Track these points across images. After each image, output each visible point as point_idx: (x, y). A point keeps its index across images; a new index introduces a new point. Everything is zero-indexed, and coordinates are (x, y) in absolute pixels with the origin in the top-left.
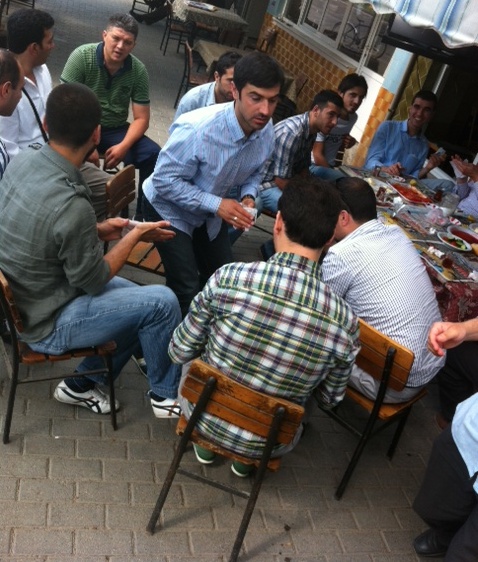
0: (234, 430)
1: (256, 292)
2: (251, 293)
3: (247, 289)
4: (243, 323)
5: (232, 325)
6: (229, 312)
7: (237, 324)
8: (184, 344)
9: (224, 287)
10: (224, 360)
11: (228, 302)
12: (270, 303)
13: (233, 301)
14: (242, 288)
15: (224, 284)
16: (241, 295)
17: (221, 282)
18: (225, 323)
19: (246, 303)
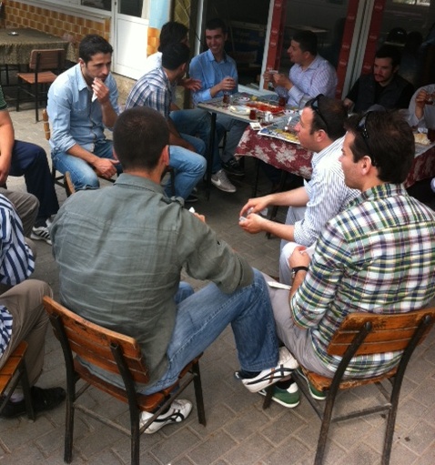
0: (377, 358)
1: (384, 230)
2: (381, 233)
3: (375, 232)
4: (389, 262)
5: (378, 269)
6: (371, 259)
7: (383, 266)
8: (319, 307)
9: (353, 241)
10: (374, 303)
11: (367, 251)
12: (399, 233)
13: (370, 248)
14: (371, 233)
15: (351, 238)
16: (375, 239)
17: (347, 237)
18: (370, 270)
19: (383, 244)
